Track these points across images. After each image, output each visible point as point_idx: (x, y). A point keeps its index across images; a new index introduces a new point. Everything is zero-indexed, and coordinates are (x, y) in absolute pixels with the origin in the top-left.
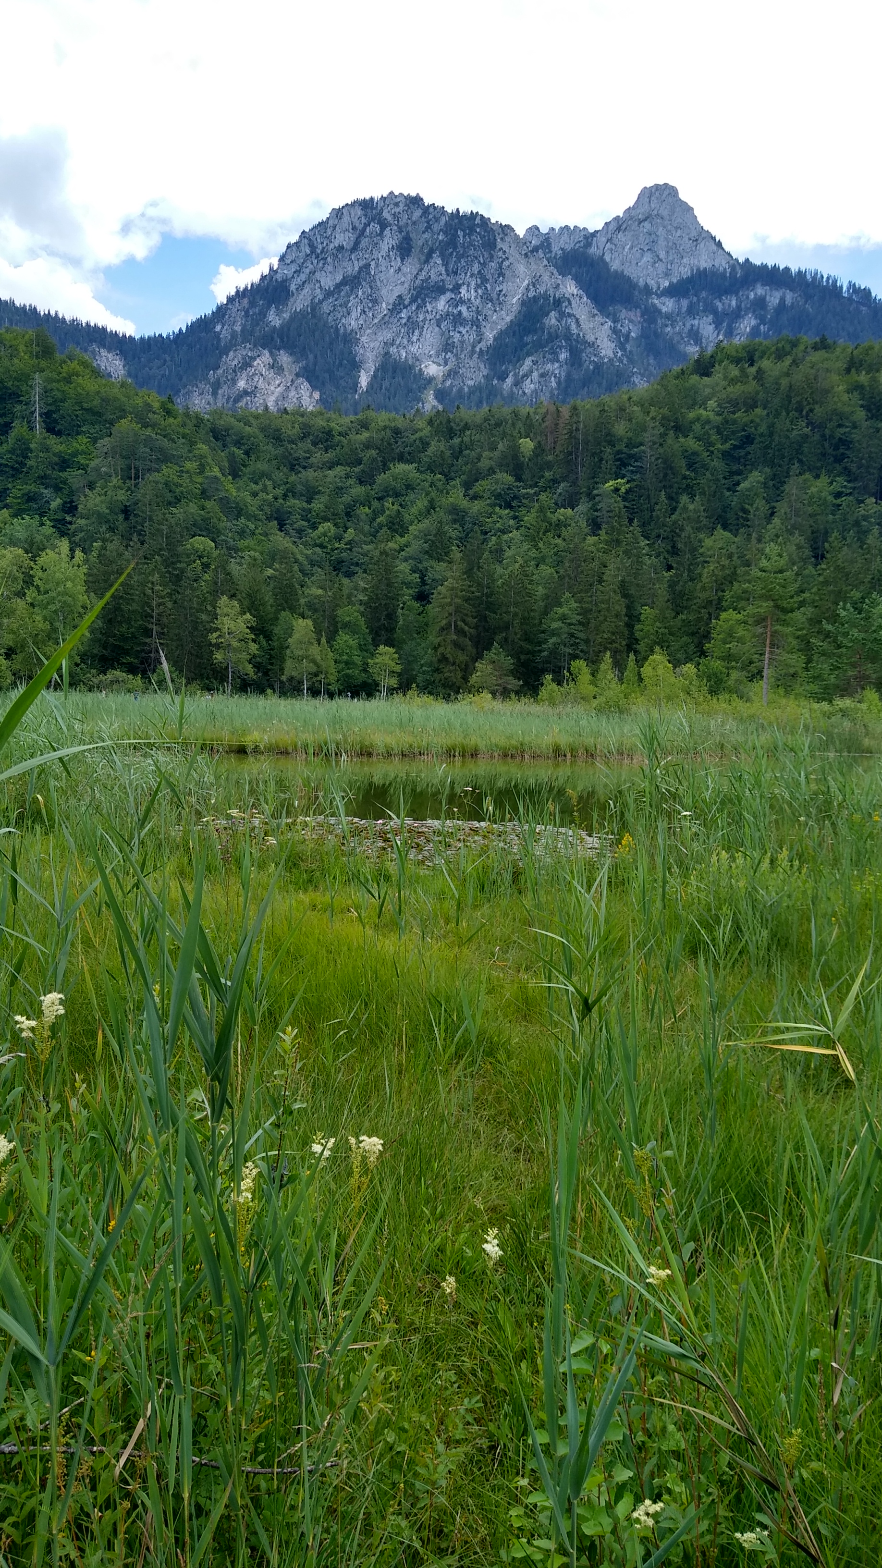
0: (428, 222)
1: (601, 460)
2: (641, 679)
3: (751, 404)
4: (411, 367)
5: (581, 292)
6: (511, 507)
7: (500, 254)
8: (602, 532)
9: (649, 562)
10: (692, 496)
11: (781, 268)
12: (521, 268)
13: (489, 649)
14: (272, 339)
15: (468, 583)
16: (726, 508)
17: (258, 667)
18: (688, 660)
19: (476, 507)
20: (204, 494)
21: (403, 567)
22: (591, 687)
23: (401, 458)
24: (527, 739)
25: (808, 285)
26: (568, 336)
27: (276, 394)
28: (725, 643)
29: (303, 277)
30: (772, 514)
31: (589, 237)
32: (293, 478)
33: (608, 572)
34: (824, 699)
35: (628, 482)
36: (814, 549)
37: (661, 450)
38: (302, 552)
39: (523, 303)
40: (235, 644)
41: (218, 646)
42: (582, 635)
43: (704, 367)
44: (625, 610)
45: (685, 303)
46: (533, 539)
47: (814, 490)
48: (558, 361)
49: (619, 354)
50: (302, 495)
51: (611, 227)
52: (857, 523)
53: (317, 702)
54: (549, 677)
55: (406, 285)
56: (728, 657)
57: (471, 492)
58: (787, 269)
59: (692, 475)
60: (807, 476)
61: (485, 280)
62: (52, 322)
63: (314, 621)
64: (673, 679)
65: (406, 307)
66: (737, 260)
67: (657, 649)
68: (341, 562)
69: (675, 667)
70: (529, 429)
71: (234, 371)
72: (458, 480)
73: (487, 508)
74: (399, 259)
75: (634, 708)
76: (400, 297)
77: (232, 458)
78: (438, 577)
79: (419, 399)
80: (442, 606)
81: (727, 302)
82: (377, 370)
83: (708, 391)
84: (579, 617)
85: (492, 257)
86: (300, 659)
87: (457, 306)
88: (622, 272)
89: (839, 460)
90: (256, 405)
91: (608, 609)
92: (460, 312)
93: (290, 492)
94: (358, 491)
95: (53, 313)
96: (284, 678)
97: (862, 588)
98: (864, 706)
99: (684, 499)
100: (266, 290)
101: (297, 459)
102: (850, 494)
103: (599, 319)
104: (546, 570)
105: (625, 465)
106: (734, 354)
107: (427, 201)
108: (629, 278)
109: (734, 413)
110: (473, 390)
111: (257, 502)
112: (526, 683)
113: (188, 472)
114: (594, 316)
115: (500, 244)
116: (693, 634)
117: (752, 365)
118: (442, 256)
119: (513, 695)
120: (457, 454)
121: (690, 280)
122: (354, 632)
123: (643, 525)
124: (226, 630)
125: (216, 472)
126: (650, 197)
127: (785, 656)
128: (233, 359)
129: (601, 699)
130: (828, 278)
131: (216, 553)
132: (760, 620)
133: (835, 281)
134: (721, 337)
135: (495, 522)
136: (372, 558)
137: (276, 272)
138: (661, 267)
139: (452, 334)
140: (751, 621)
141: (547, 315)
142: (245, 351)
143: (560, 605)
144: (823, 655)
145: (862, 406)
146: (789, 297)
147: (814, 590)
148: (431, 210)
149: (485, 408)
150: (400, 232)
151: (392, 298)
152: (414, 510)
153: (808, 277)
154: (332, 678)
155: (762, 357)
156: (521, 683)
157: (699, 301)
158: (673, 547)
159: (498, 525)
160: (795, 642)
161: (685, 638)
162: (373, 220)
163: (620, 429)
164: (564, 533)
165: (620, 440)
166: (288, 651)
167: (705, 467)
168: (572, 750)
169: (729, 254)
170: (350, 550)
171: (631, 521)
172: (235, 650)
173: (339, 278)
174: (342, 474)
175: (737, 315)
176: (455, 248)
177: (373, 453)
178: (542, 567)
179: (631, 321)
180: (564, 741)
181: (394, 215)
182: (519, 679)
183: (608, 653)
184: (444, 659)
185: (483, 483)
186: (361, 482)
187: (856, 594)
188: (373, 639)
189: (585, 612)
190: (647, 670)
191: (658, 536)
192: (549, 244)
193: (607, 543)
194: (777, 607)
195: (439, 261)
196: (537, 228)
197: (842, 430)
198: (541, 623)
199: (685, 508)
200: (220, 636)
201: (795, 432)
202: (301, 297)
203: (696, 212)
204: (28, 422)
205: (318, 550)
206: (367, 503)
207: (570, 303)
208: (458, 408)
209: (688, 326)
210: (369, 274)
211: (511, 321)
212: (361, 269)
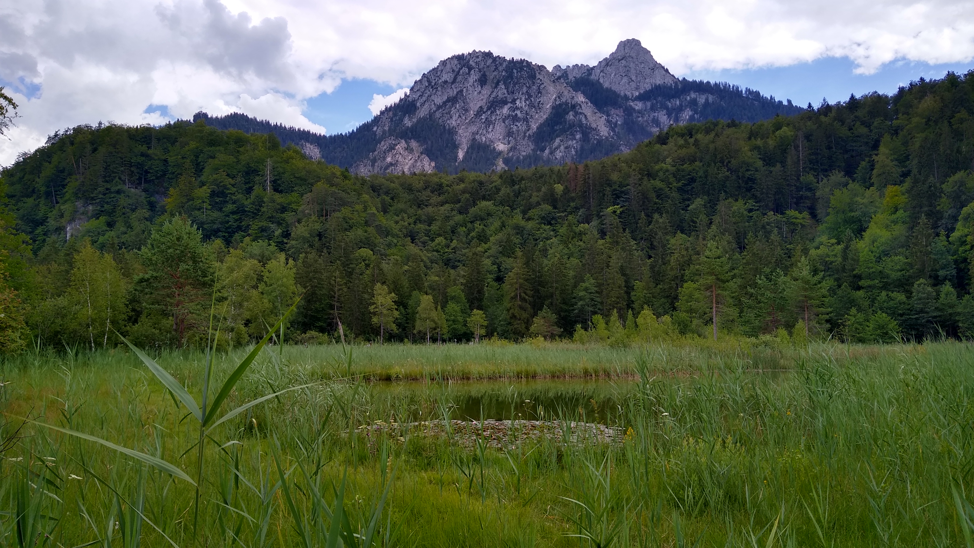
0: (496, 66)
1: (604, 195)
2: (637, 326)
3: (692, 160)
4: (488, 146)
5: (587, 100)
6: (551, 224)
7: (539, 81)
8: (607, 237)
9: (637, 254)
10: (661, 214)
11: (705, 82)
12: (551, 89)
13: (541, 310)
14: (407, 133)
15: (526, 270)
16: (682, 221)
17: (399, 325)
18: (665, 313)
19: (530, 225)
20: (367, 223)
21: (487, 262)
22: (606, 331)
23: (484, 198)
24: (566, 366)
25: (721, 90)
26: (581, 125)
27: (409, 164)
28: (687, 302)
29: (424, 98)
30: (711, 223)
31: (591, 70)
32: (420, 212)
33: (612, 261)
34: (753, 336)
35: (621, 207)
36: (738, 243)
37: (640, 188)
38: (425, 255)
39: (553, 108)
40: (385, 312)
41: (375, 314)
42: (599, 300)
43: (663, 140)
44: (624, 283)
45: (649, 104)
46: (565, 242)
47: (735, 208)
48: (575, 139)
49: (612, 134)
50: (425, 221)
51: (603, 64)
52: (763, 227)
53: (434, 346)
54: (579, 326)
55: (484, 101)
56: (691, 311)
57: (526, 216)
58: (708, 83)
59: (660, 201)
60: (730, 200)
61: (530, 96)
62: (279, 130)
63: (433, 296)
64: (657, 325)
65: (484, 113)
66: (678, 79)
67: (646, 306)
68: (449, 260)
69: (658, 318)
70: (560, 179)
71: (384, 152)
72: (518, 210)
73: (537, 225)
74: (479, 87)
75: (634, 345)
76: (481, 107)
77: (383, 203)
78: (508, 267)
79: (494, 164)
80: (512, 285)
81: (674, 102)
82: (468, 149)
83: (666, 153)
84: (596, 289)
85: (534, 83)
86: (425, 320)
87: (514, 111)
88: (611, 88)
89: (749, 190)
90: (397, 172)
91: (614, 283)
92: (516, 115)
93: (418, 220)
94: (459, 218)
95: (279, 124)
96: (415, 332)
97: (770, 266)
98: (778, 339)
99: (656, 216)
100: (403, 106)
101: (422, 201)
102: (758, 210)
103: (599, 115)
104: (574, 261)
105: (619, 197)
106: (680, 131)
107: (495, 55)
108: (615, 92)
109: (683, 165)
110: (525, 158)
111: (398, 227)
112: (565, 330)
113: (357, 211)
114: (595, 113)
115: (538, 76)
116: (667, 297)
117: (691, 137)
118: (505, 84)
119: (557, 338)
120: (517, 194)
121: (651, 91)
122: (458, 302)
123: (632, 232)
124: (380, 304)
125: (374, 210)
126: (624, 47)
127: (726, 309)
128: (383, 146)
129: (613, 339)
130: (733, 87)
131: (373, 258)
132: (708, 288)
133: (738, 88)
134: (672, 122)
135: (542, 234)
136: (468, 257)
137: (409, 96)
138: (633, 85)
139: (512, 126)
140: (702, 288)
141: (568, 114)
142: (391, 141)
143: (584, 281)
144: (750, 308)
145: (760, 158)
146: (711, 98)
147: (741, 268)
148: (498, 59)
149: (533, 168)
150: (480, 72)
151: (477, 108)
152: (492, 228)
153: (721, 86)
154: (445, 331)
155: (697, 133)
156: (562, 330)
157: (657, 103)
158: (651, 244)
159: (544, 235)
160: (731, 301)
161: (663, 300)
162: (464, 66)
163: (615, 177)
164: (584, 238)
165: (615, 183)
166: (417, 315)
167: (667, 197)
168: (596, 372)
169: (673, 76)
170: (455, 253)
171: (624, 230)
172: (385, 315)
173: (445, 98)
174: (449, 209)
175: (681, 109)
176: (512, 79)
177: (467, 196)
179: (617, 115)
180: (590, 366)
181: (476, 62)
182: (561, 328)
183: (615, 310)
184: (514, 317)
185: (534, 210)
186: (460, 213)
187: (767, 270)
188: (470, 306)
189: (599, 285)
190: (640, 320)
191: (642, 239)
192: (567, 75)
193: (610, 243)
194: (718, 279)
195: (503, 87)
196: (560, 67)
197: (749, 173)
198: (573, 293)
199: (657, 221)
200: (376, 307)
201: (720, 175)
202: (423, 109)
203: (652, 54)
204: (263, 186)
205: (435, 253)
206: (464, 225)
207: (581, 107)
208: (517, 168)
209: (652, 116)
210: (463, 95)
211: (547, 118)
212: (458, 93)
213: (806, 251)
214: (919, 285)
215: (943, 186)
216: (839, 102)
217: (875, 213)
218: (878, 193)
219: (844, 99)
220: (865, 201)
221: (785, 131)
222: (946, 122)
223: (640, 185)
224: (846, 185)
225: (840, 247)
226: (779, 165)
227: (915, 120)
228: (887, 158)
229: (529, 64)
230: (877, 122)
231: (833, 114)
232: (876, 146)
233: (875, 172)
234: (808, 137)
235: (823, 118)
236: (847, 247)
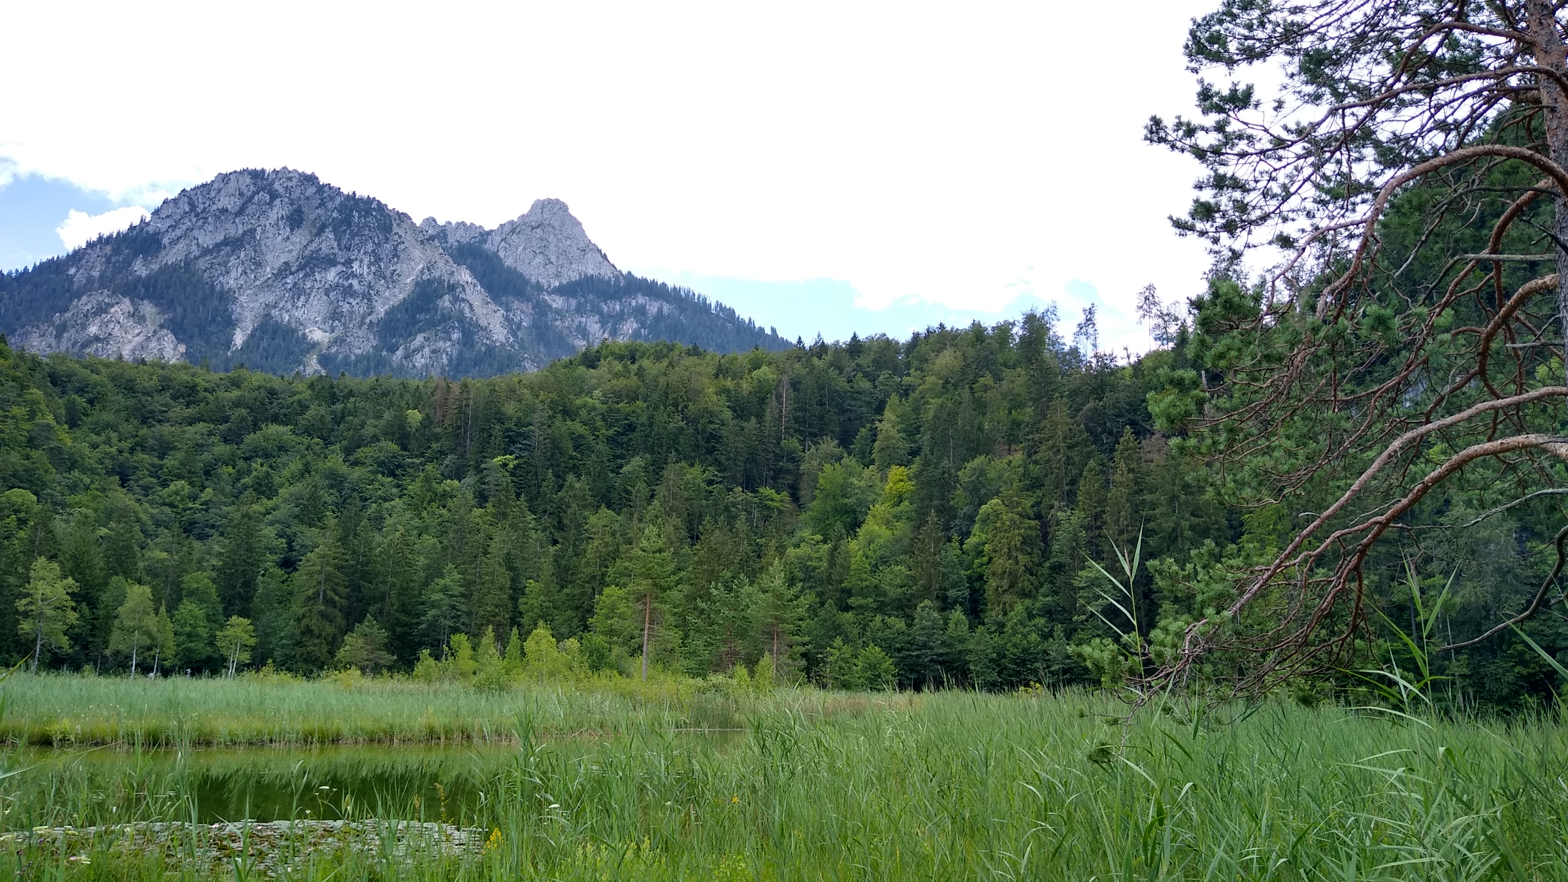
0: (322, 200)
1: (491, 435)
2: (524, 654)
3: (633, 397)
4: (294, 331)
5: (475, 281)
6: (394, 475)
7: (396, 237)
8: (489, 505)
9: (535, 536)
10: (579, 476)
13: (361, 622)
14: (136, 288)
15: (342, 550)
16: (610, 489)
17: (75, 638)
18: (572, 634)
19: (357, 473)
20: (31, 442)
21: (269, 532)
22: (471, 662)
23: (275, 419)
24: (398, 721)
25: (682, 300)
26: (461, 319)
27: (134, 344)
28: (607, 618)
29: (178, 232)
30: (653, 496)
31: (485, 235)
32: (144, 431)
33: (493, 545)
34: (699, 675)
35: (516, 458)
36: (690, 530)
37: (549, 431)
38: (146, 511)
39: (417, 284)
40: (49, 612)
41: (26, 615)
42: (464, 608)
43: (591, 360)
44: (509, 583)
45: (573, 302)
46: (416, 508)
47: (689, 476)
48: (450, 340)
49: (511, 340)
50: (153, 450)
51: (506, 229)
52: (727, 509)
53: (142, 680)
54: (426, 652)
55: (294, 254)
56: (610, 632)
57: (352, 458)
58: (664, 284)
59: (579, 456)
60: (683, 464)
61: (378, 259)
63: (154, 588)
64: (556, 654)
65: (292, 273)
66: (620, 272)
67: (541, 623)
68: (193, 523)
69: (558, 642)
70: (418, 401)
71: (86, 316)
72: (338, 445)
73: (368, 475)
74: (288, 229)
75: (515, 685)
76: (287, 263)
77: (71, 408)
78: (308, 542)
79: (300, 363)
80: (311, 575)
81: (611, 306)
82: (255, 330)
83: (594, 381)
84: (462, 589)
85: (387, 239)
86: (131, 631)
87: (348, 279)
88: (516, 268)
89: (711, 451)
90: (108, 353)
91: (492, 582)
92: (351, 285)
93: (140, 446)
94: (222, 449)
96: (108, 652)
97: (732, 568)
98: (734, 682)
99: (571, 477)
100: (134, 240)
101: (152, 412)
102: (721, 482)
103: (492, 306)
104: (429, 540)
105: (514, 442)
106: (617, 351)
107: (323, 180)
108: (522, 275)
109: (618, 403)
110: (360, 359)
111: (97, 454)
112: (401, 658)
113: (14, 417)
114: (487, 303)
115: (396, 229)
116: (577, 608)
117: (633, 363)
118: (335, 231)
119: (385, 671)
120: (339, 419)
121: (578, 283)
122: (202, 601)
123: (530, 500)
124: (39, 596)
125: (50, 419)
126: (542, 209)
127: (663, 632)
128: (85, 303)
129: (482, 676)
130: (699, 297)
131: (38, 508)
132: (640, 598)
133: (705, 300)
134: (606, 335)
135: (376, 490)
136: (231, 520)
137: (148, 224)
138: (552, 269)
139: (341, 304)
140: (631, 598)
141: (441, 297)
142: (103, 297)
143: (441, 576)
144: (698, 631)
145: (729, 407)
146: (666, 308)
147: (690, 569)
148: (326, 189)
150: (292, 204)
151: (278, 264)
152: (286, 473)
154: (170, 652)
155: (642, 357)
156: (395, 657)
157: (586, 302)
158: (559, 522)
159: (379, 492)
160: (671, 620)
161: (569, 612)
162: (263, 189)
163: (510, 409)
164: (450, 503)
165: (510, 418)
166: (116, 622)
167: (591, 449)
168: (446, 733)
169: (613, 266)
170: (206, 510)
171: (518, 495)
172: (48, 619)
173: (220, 238)
174: (205, 431)
175: (621, 317)
176: (349, 225)
177: (244, 412)
178: (425, 536)
179: (523, 312)
180: (439, 722)
181: (286, 188)
182: (393, 654)
183: (491, 627)
184: (308, 631)
185: (365, 450)
186: (226, 441)
187: (727, 574)
188: (225, 609)
189: (468, 584)
190: (530, 645)
191: (545, 511)
192: (445, 236)
193: (493, 515)
194: (655, 585)
195: (332, 236)
196: (434, 220)
197: (713, 426)
198: (421, 594)
199: (572, 487)
200: (31, 603)
201: (672, 425)
202: (174, 251)
203: (584, 227)
205: (167, 509)
206: (231, 461)
207: (464, 290)
208: (343, 375)
209: (576, 321)
210: (255, 238)
211: (404, 299)
212: (245, 233)
213: (781, 550)
214: (923, 608)
215: (959, 473)
216: (838, 342)
217: (874, 501)
218: (879, 475)
219: (844, 338)
220: (862, 484)
221: (766, 372)
222: (967, 386)
223: (549, 426)
224: (839, 459)
225: (827, 547)
226: (753, 420)
227: (931, 379)
228: (893, 427)
229: (381, 207)
230: (883, 375)
231: (828, 357)
232: (880, 409)
233: (877, 443)
234: (795, 385)
235: (815, 361)
236: (835, 548)
